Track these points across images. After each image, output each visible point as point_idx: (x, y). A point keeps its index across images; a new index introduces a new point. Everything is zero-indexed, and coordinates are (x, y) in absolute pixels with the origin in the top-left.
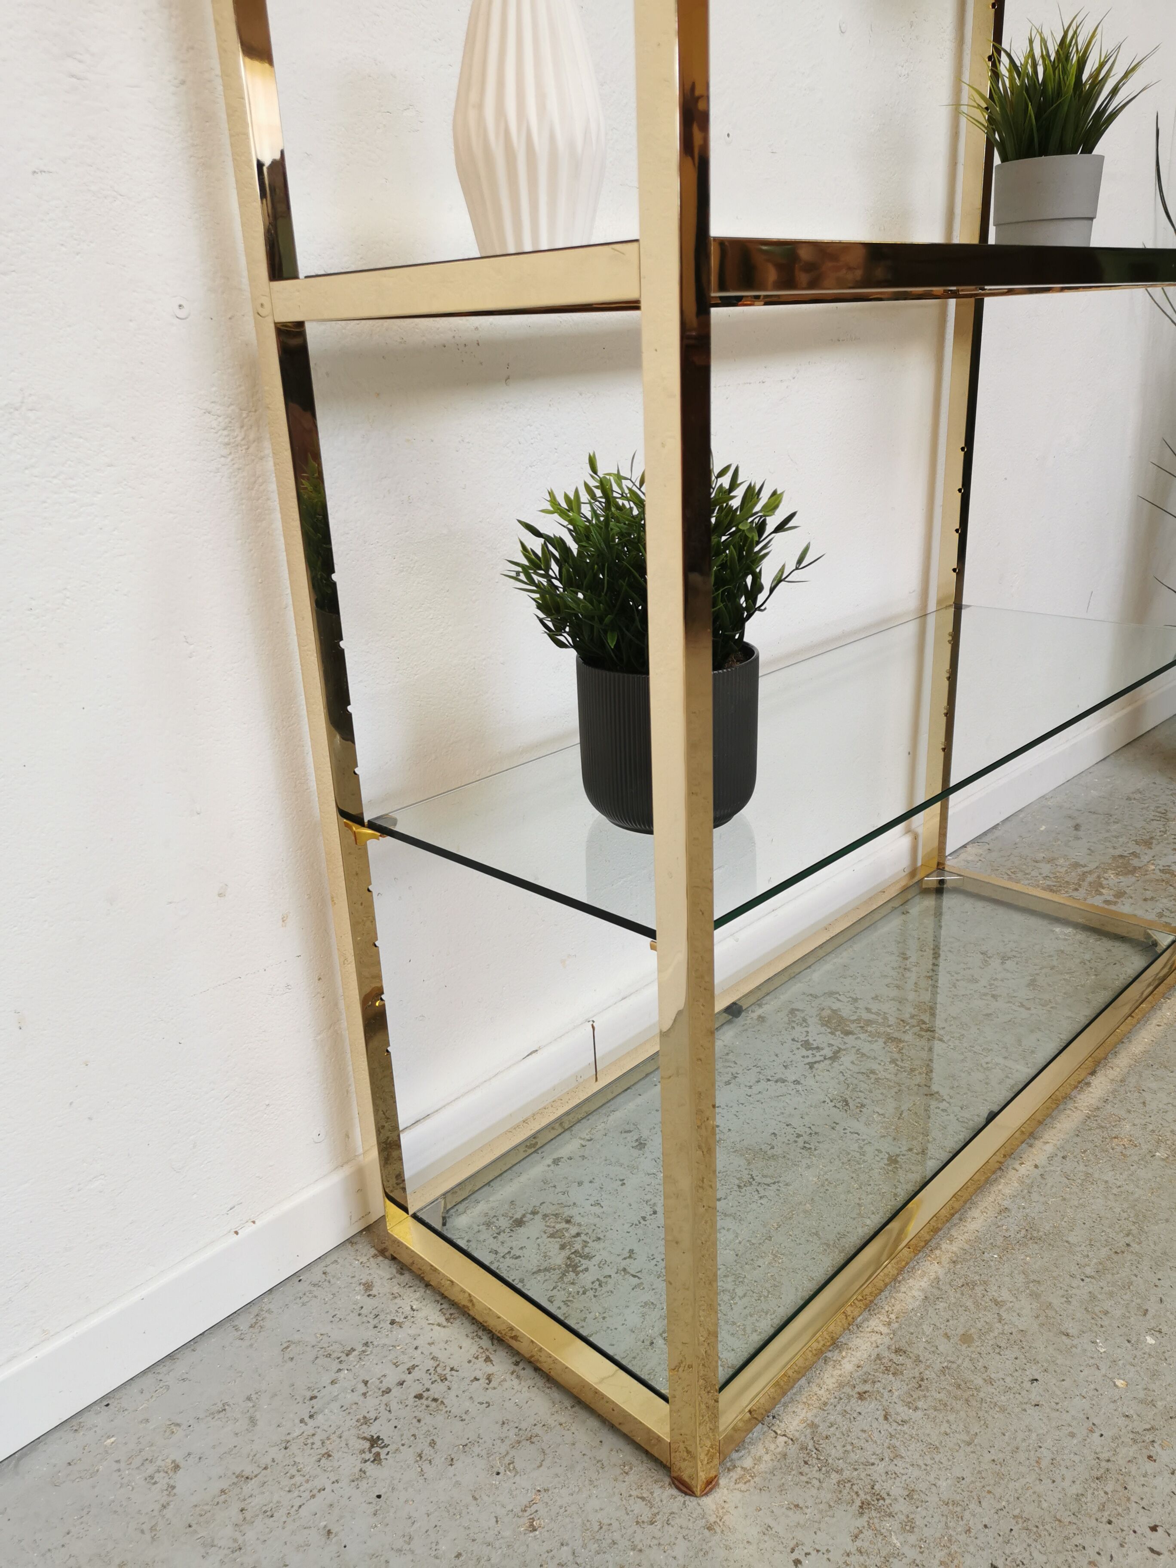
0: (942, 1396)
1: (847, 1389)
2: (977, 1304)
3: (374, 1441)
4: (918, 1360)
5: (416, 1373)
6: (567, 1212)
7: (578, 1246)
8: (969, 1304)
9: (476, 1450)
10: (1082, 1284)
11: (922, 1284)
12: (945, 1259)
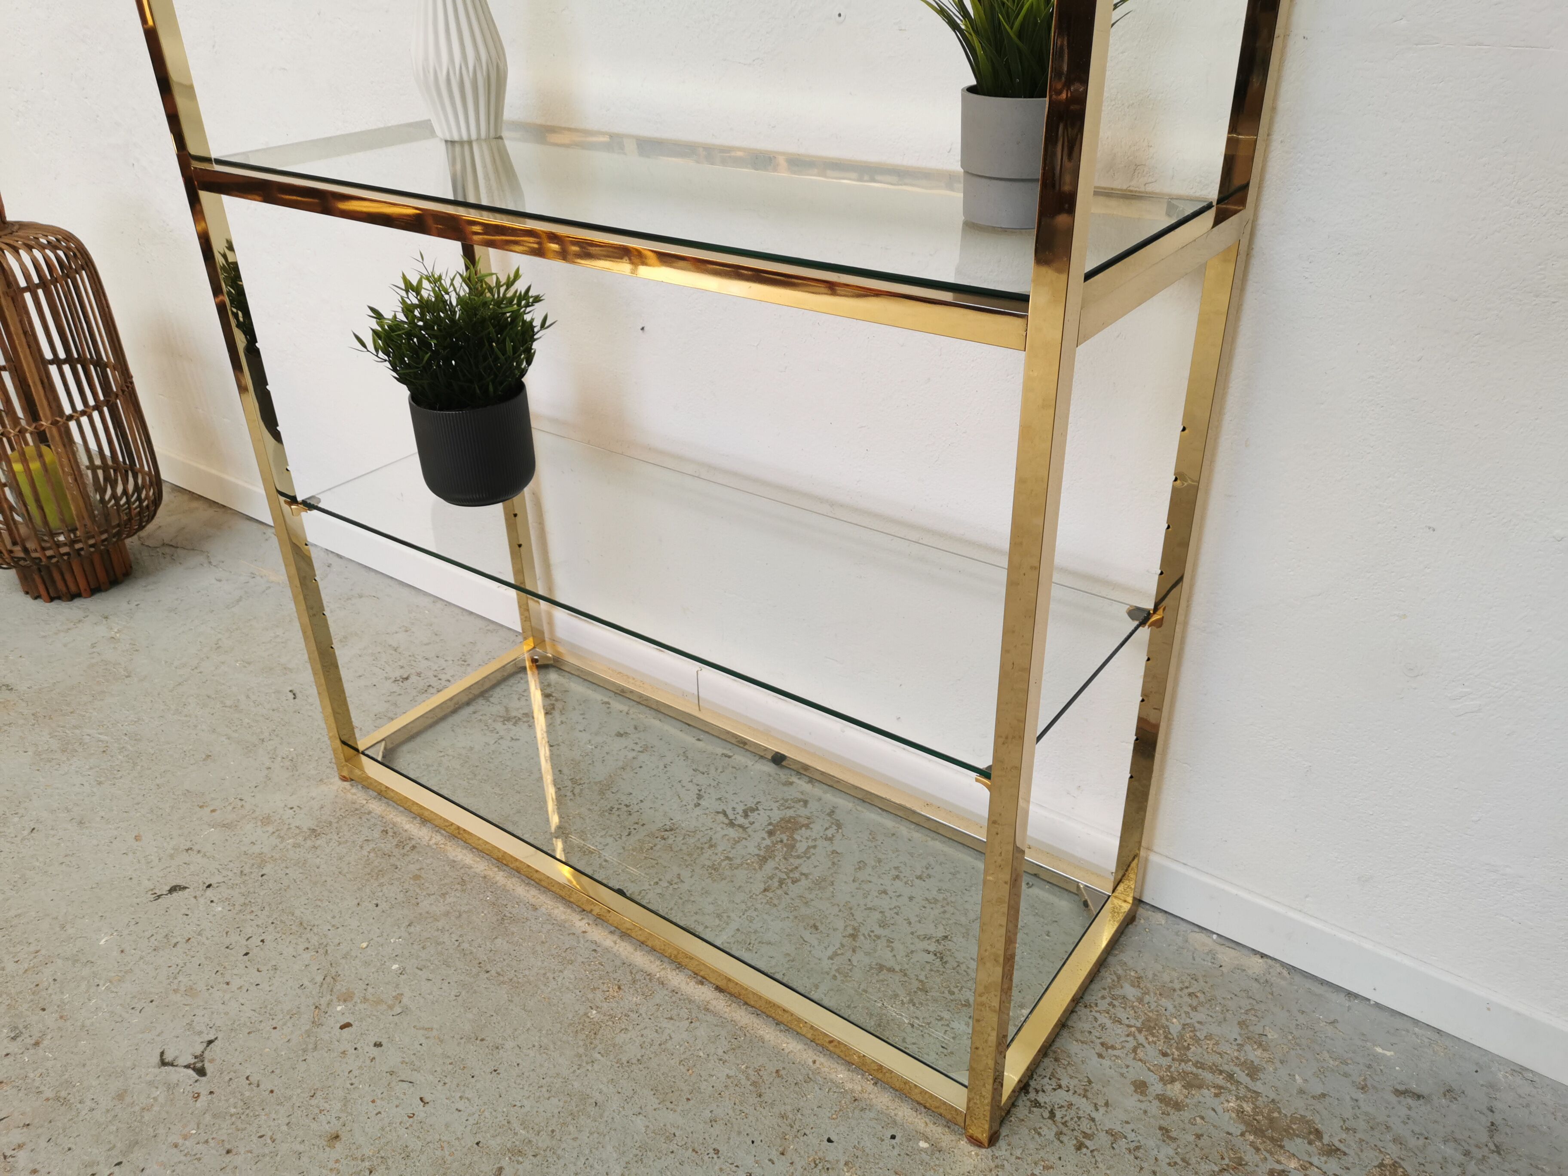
0: (376, 863)
1: (391, 826)
2: (444, 885)
4: (404, 855)
8: (446, 881)
10: (453, 940)
11: (468, 860)
12: (490, 873)
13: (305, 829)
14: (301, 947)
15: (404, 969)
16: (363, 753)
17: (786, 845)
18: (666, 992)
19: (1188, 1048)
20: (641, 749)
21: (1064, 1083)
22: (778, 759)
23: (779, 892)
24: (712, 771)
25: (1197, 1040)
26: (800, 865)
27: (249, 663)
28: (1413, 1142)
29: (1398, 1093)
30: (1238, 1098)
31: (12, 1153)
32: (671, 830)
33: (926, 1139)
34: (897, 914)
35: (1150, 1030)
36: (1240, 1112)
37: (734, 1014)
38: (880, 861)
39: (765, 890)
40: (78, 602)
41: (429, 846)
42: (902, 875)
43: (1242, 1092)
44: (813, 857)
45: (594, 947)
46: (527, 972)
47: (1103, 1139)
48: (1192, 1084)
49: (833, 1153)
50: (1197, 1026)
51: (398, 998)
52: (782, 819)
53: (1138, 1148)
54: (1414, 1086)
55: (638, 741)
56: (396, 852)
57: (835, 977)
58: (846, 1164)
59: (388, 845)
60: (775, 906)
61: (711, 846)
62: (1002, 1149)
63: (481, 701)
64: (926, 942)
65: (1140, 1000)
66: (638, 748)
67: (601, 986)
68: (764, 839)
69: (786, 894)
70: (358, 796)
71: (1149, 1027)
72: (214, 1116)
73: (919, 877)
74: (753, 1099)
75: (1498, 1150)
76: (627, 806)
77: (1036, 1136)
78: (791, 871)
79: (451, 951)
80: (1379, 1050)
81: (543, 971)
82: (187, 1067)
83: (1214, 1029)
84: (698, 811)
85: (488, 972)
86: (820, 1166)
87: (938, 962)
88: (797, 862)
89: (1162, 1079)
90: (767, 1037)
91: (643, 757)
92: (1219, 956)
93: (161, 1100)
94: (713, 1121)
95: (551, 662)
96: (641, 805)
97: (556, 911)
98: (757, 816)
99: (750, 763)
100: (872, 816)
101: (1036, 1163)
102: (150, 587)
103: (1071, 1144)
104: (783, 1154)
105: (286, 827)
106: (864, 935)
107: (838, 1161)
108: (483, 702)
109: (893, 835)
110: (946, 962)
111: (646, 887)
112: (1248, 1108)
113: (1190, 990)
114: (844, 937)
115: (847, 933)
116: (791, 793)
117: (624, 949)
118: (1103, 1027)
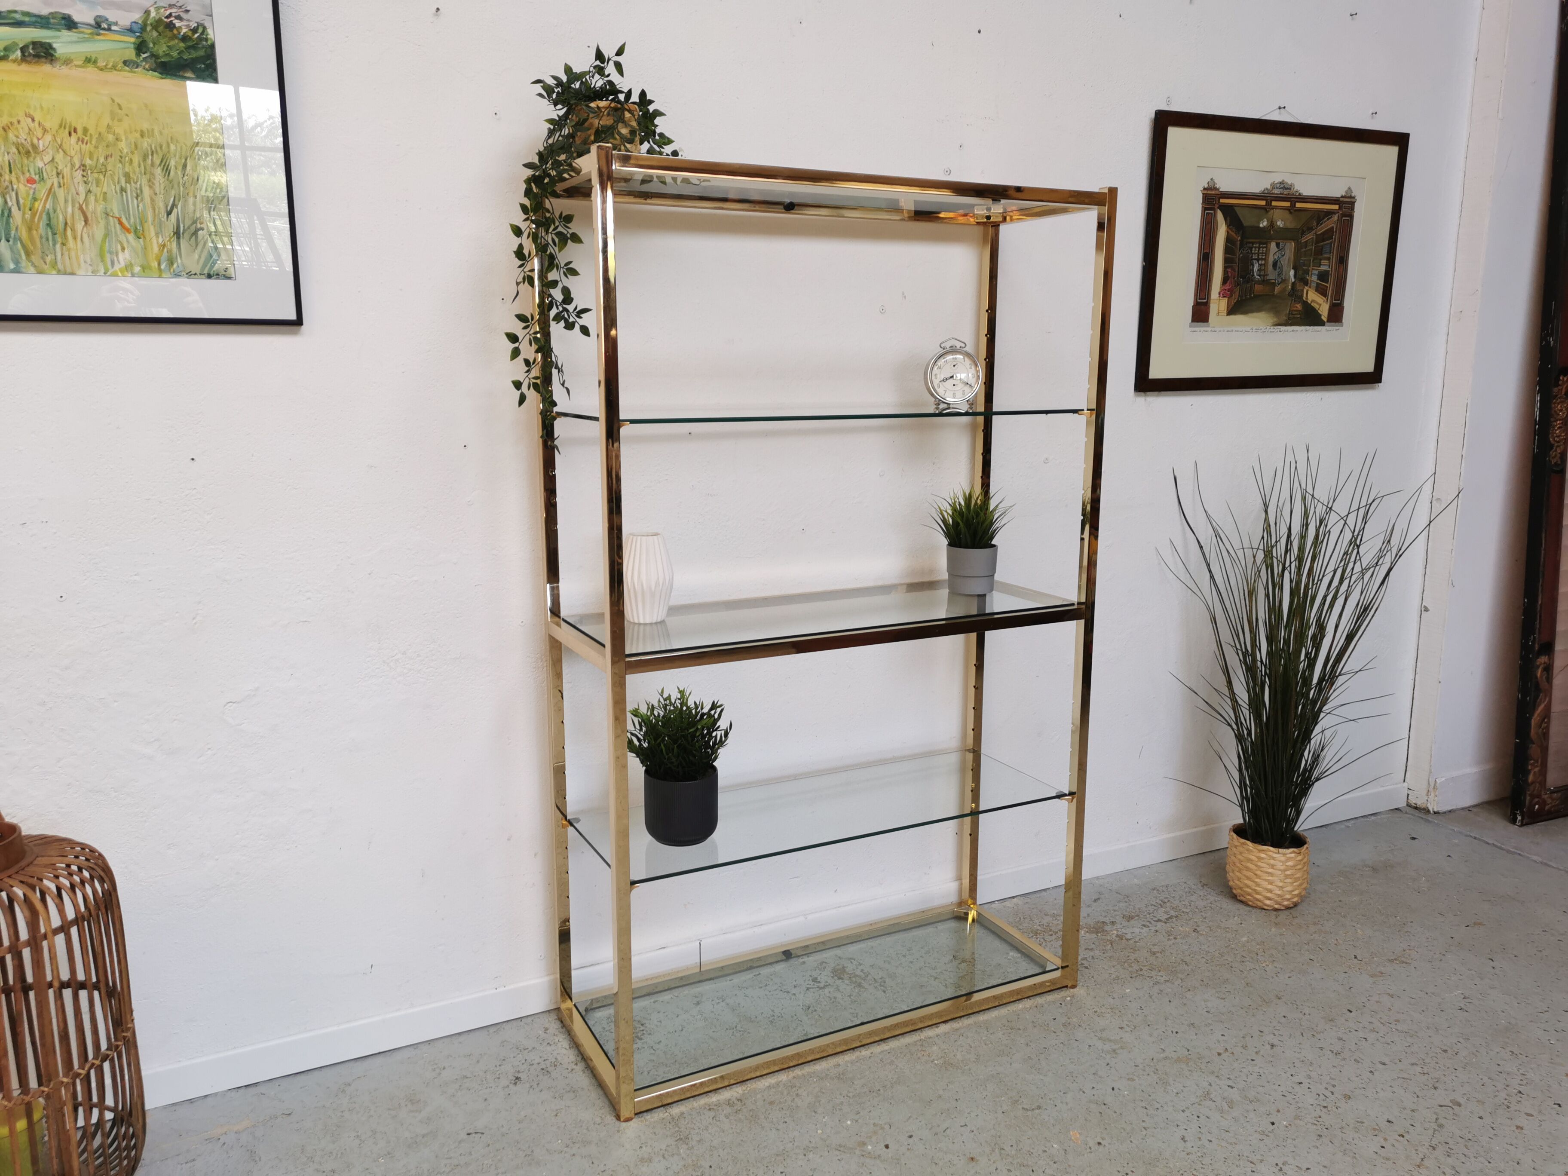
3: (517, 1078)
5: (546, 1062)
6: (643, 1022)
7: (639, 1035)
9: (553, 1089)
22: (787, 955)
38: (888, 956)
42: (903, 954)
44: (870, 973)
45: (887, 1054)
46: (889, 1077)
51: (876, 1125)
52: (832, 973)
55: (710, 999)
56: (737, 1108)
58: (1069, 1019)
61: (834, 998)
62: (1081, 984)
66: (718, 1001)
67: (918, 1056)
68: (843, 982)
74: (1020, 1031)
76: (771, 1016)
78: (876, 981)
79: (851, 1100)
84: (800, 996)
85: (879, 1090)
86: (1067, 1025)
88: (869, 977)
91: (729, 1002)
96: (776, 1012)
98: (823, 979)
107: (1066, 1020)
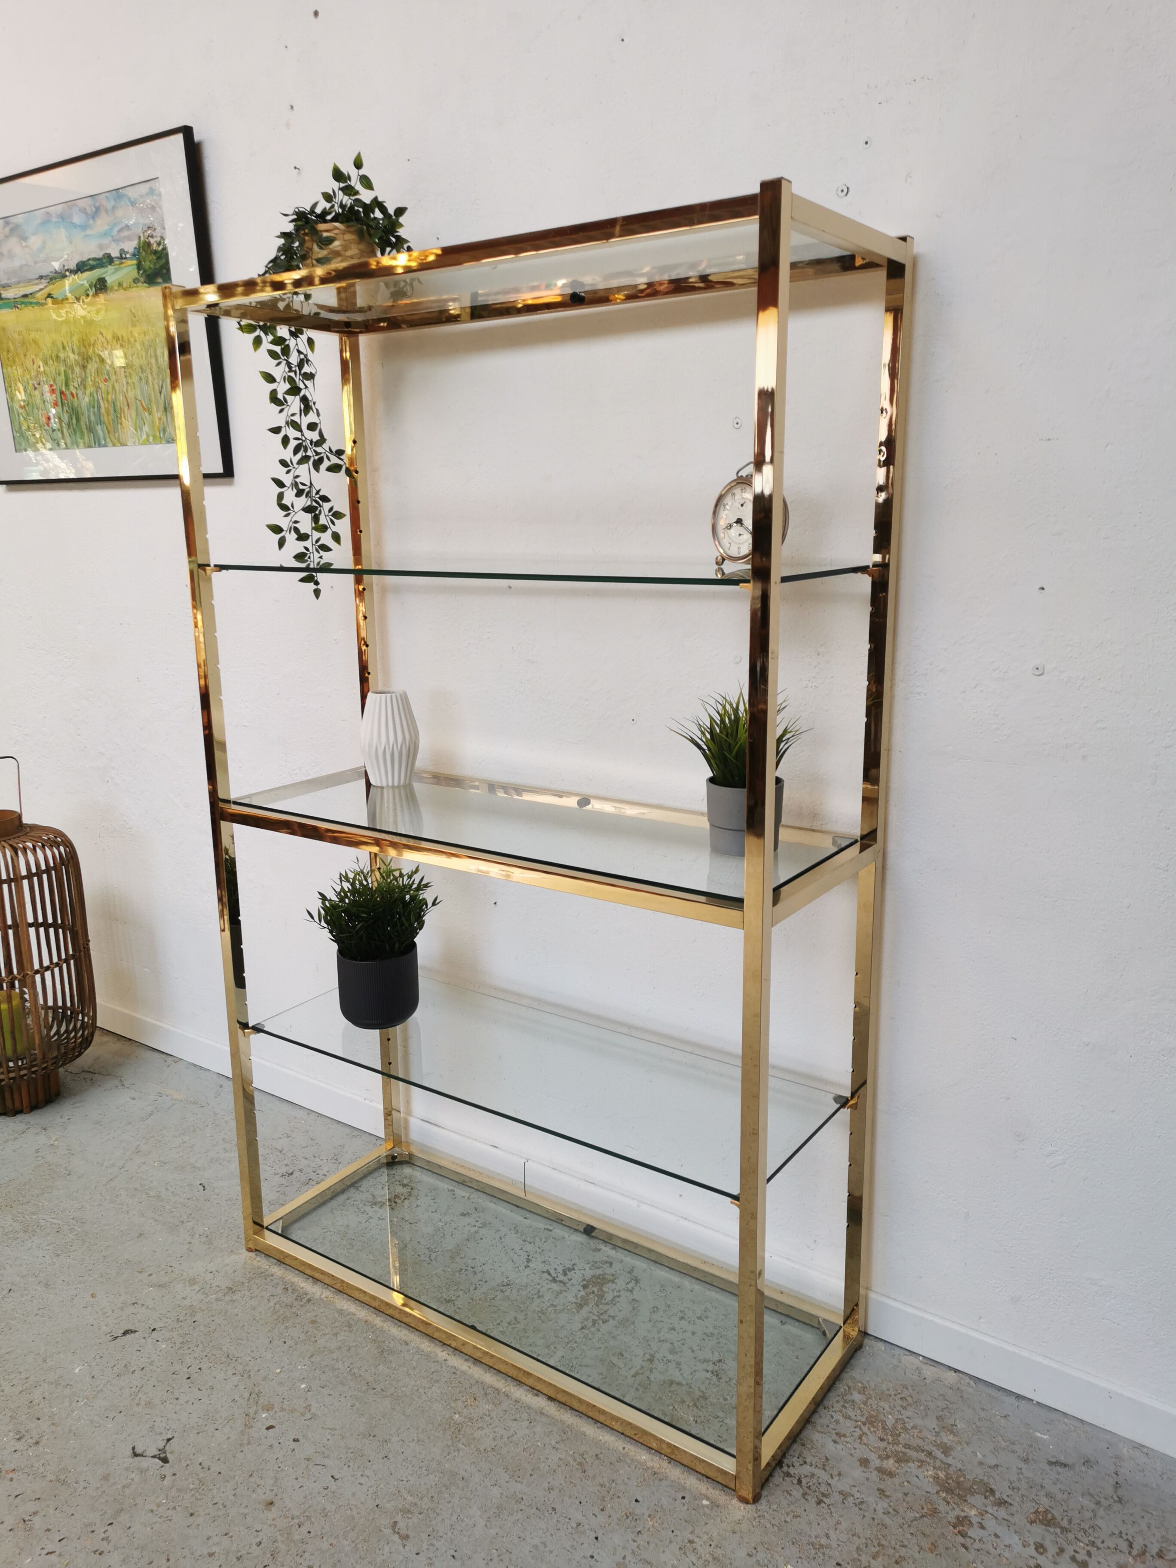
0: (281, 1312)
1: (290, 1284)
2: (336, 1327)
4: (302, 1306)
8: (337, 1324)
10: (346, 1367)
13: (223, 1287)
14: (230, 1373)
15: (311, 1387)
16: (267, 1228)
17: (597, 1295)
18: (511, 1402)
19: (899, 1435)
20: (481, 1225)
21: (808, 1461)
22: (589, 1230)
23: (593, 1329)
24: (538, 1240)
25: (906, 1429)
26: (608, 1310)
27: (165, 1163)
28: (1060, 1496)
29: (1051, 1463)
30: (934, 1468)
31: (30, 1518)
32: (508, 1285)
33: (708, 1499)
34: (683, 1344)
35: (871, 1423)
36: (936, 1478)
37: (562, 1416)
38: (669, 1306)
39: (582, 1328)
40: (19, 1117)
41: (321, 1299)
42: (686, 1316)
43: (938, 1464)
44: (618, 1304)
45: (454, 1371)
46: (404, 1389)
47: (836, 1497)
48: (901, 1459)
49: (639, 1509)
50: (906, 1420)
51: (308, 1408)
52: (593, 1276)
53: (862, 1503)
54: (1062, 1459)
55: (477, 1219)
56: (296, 1303)
57: (637, 1389)
58: (649, 1516)
59: (289, 1299)
60: (590, 1339)
61: (539, 1297)
62: (763, 1505)
63: (352, 1190)
64: (705, 1364)
65: (865, 1403)
66: (478, 1224)
67: (461, 1398)
68: (579, 1291)
69: (598, 1330)
70: (262, 1263)
71: (871, 1421)
72: (178, 1490)
73: (699, 1318)
74: (579, 1474)
75: (1120, 1500)
76: (472, 1267)
77: (788, 1496)
78: (602, 1314)
79: (345, 1374)
80: (1039, 1435)
81: (416, 1388)
82: (154, 1457)
83: (919, 1422)
84: (528, 1271)
85: (374, 1389)
86: (630, 1518)
87: (714, 1378)
88: (606, 1307)
89: (880, 1457)
90: (588, 1432)
91: (483, 1231)
92: (924, 1371)
93: (137, 1480)
94: (550, 1489)
95: (407, 1159)
96: (484, 1267)
97: (423, 1346)
98: (574, 1275)
99: (566, 1235)
100: (662, 1273)
101: (788, 1514)
102: (77, 1105)
103: (812, 1501)
104: (602, 1510)
105: (209, 1286)
106: (658, 1360)
107: (643, 1514)
108: (355, 1191)
109: (679, 1287)
110: (720, 1378)
111: (491, 1326)
112: (942, 1475)
113: (902, 1395)
114: (644, 1361)
115: (646, 1359)
116: (598, 1257)
117: (477, 1372)
118: (837, 1422)
